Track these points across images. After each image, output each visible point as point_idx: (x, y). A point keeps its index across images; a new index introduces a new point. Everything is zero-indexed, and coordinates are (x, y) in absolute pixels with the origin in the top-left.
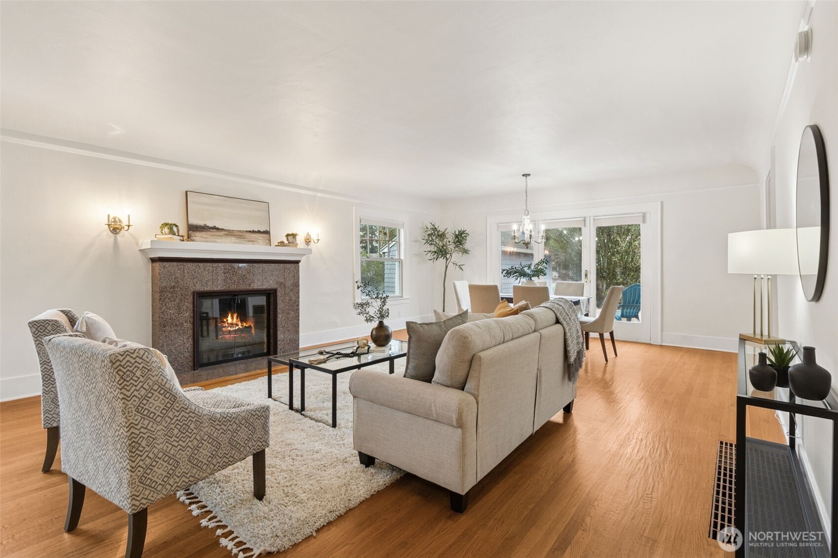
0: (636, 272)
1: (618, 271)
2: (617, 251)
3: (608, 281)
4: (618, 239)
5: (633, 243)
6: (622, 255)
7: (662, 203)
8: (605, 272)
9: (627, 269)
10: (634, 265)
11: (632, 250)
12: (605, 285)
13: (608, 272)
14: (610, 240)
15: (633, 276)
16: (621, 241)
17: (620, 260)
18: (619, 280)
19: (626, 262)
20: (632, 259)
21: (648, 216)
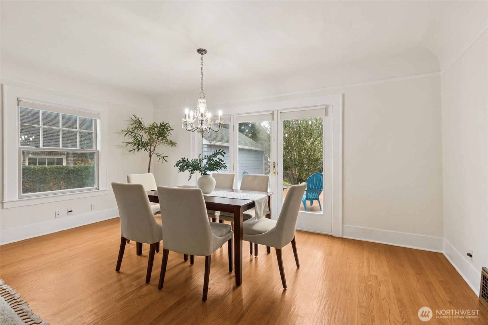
0: (316, 162)
1: (305, 161)
2: (305, 148)
3: (299, 168)
4: (305, 140)
5: (314, 143)
6: (308, 150)
7: (343, 95)
8: (297, 162)
9: (310, 160)
10: (314, 157)
11: (313, 147)
12: (297, 170)
13: (299, 162)
14: (300, 141)
15: (314, 165)
16: (307, 142)
17: (306, 154)
18: (305, 167)
19: (310, 155)
20: (314, 153)
21: (330, 109)
